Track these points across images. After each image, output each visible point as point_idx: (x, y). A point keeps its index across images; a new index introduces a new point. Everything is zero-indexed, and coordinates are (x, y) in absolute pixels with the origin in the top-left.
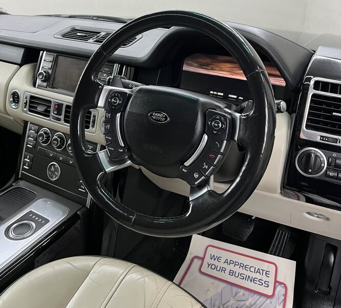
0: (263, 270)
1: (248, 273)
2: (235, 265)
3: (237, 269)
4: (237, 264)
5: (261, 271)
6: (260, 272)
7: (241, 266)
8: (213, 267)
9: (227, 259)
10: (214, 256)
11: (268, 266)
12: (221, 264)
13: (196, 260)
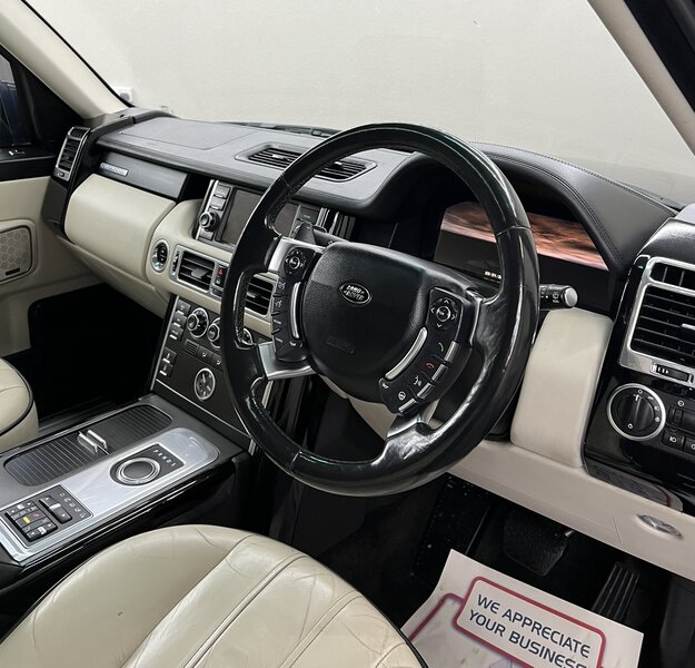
0: (577, 643)
1: (548, 644)
2: (524, 623)
3: (527, 633)
4: (528, 622)
5: (574, 644)
6: (570, 646)
7: (536, 626)
8: (481, 620)
9: (510, 610)
10: (485, 599)
11: (589, 636)
12: (496, 618)
13: (449, 602)
